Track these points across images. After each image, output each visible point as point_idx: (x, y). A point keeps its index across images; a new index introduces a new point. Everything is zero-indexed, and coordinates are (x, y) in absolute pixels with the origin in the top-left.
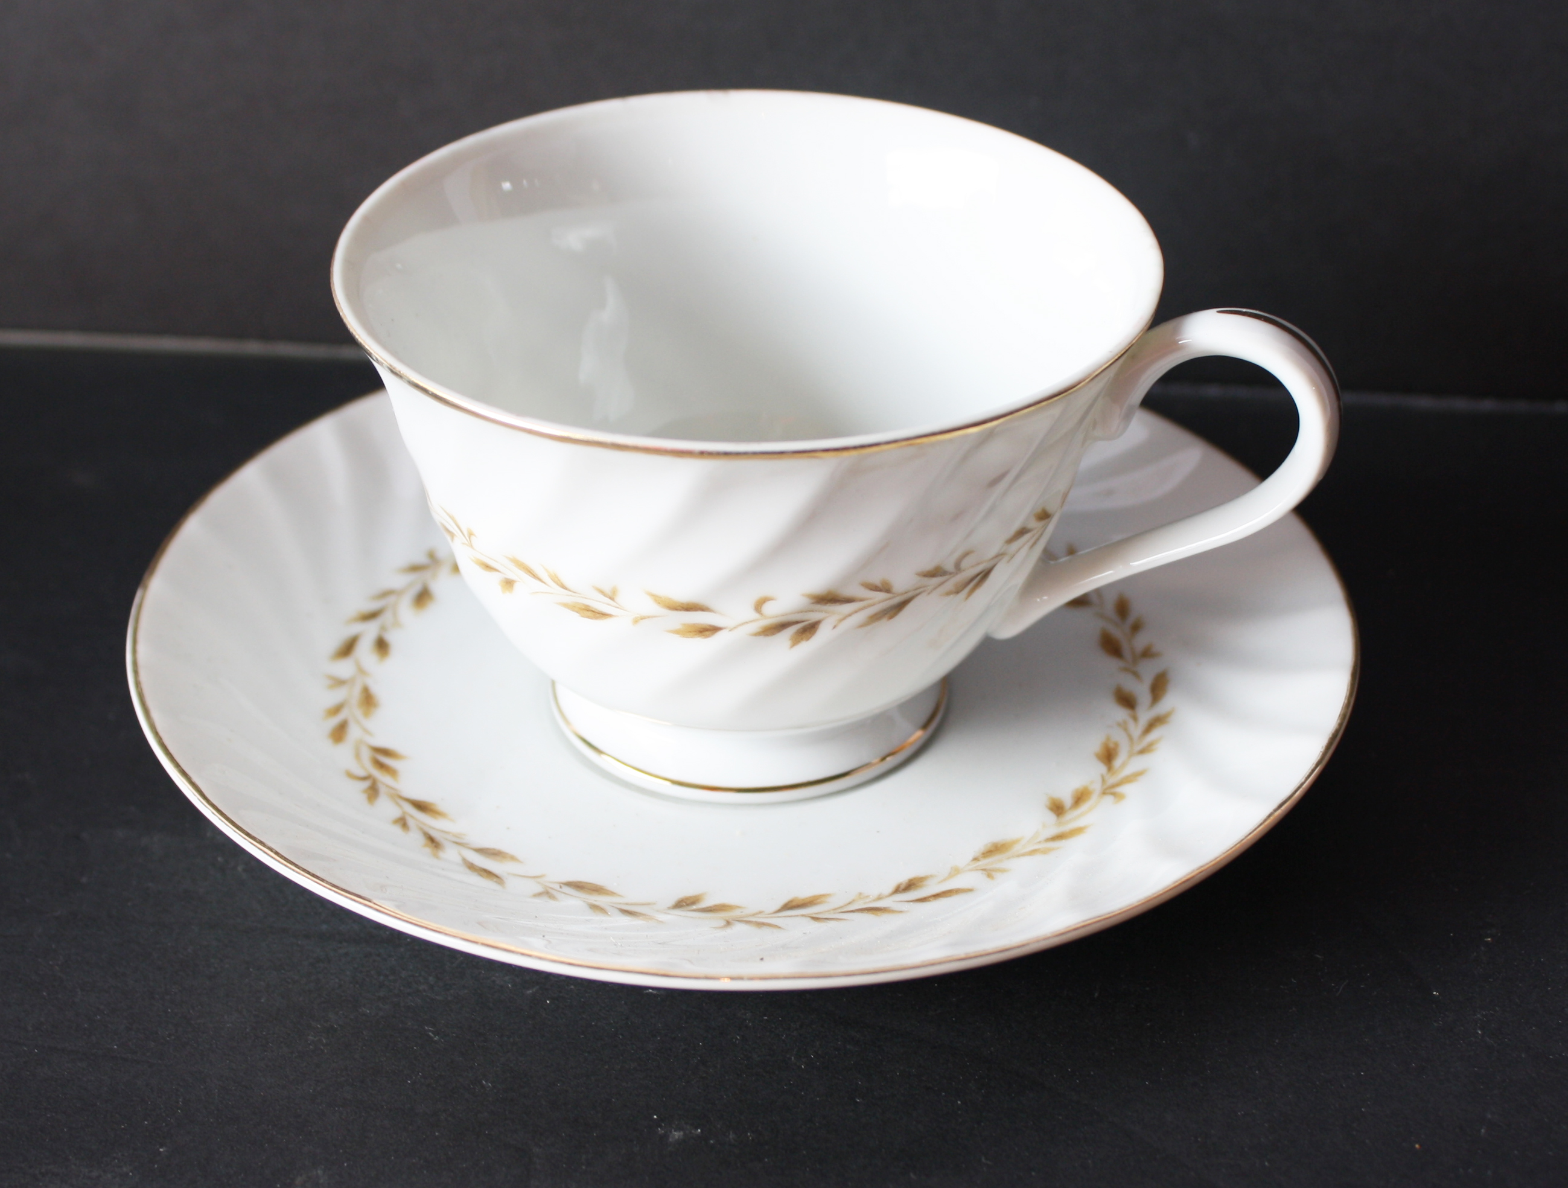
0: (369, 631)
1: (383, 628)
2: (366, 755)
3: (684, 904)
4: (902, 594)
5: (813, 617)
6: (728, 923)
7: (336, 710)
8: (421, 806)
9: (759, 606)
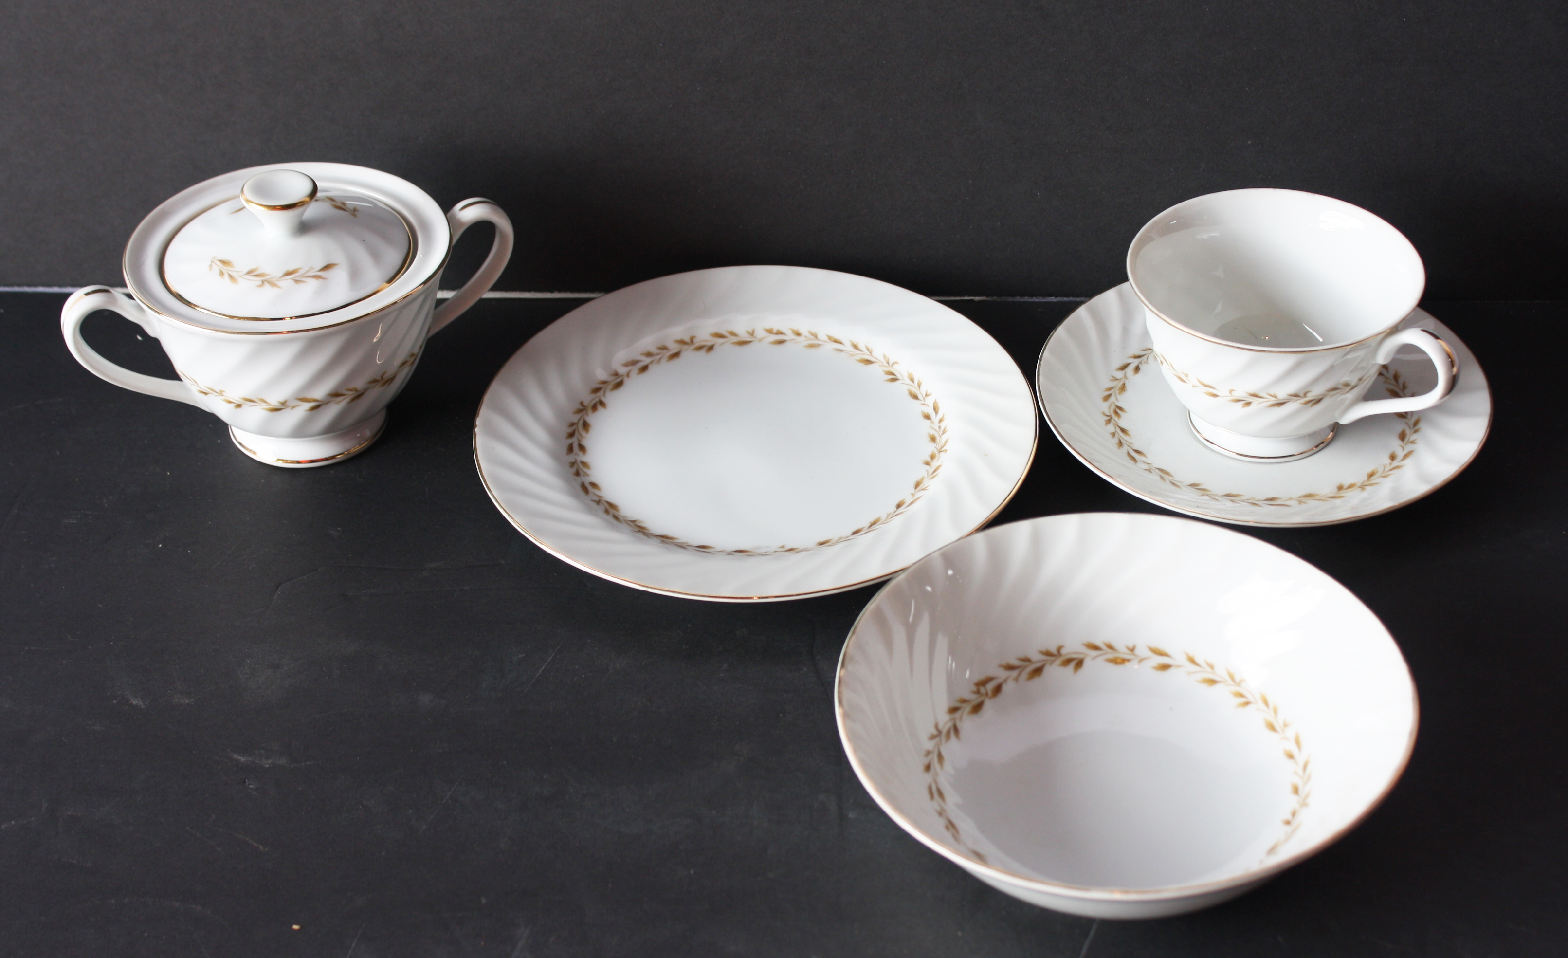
0: (1136, 362)
1: (1141, 363)
2: (1113, 407)
3: (1193, 485)
4: (1280, 400)
5: (1250, 400)
6: (1203, 495)
7: (1110, 389)
8: (1123, 430)
9: (1231, 391)
